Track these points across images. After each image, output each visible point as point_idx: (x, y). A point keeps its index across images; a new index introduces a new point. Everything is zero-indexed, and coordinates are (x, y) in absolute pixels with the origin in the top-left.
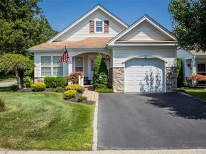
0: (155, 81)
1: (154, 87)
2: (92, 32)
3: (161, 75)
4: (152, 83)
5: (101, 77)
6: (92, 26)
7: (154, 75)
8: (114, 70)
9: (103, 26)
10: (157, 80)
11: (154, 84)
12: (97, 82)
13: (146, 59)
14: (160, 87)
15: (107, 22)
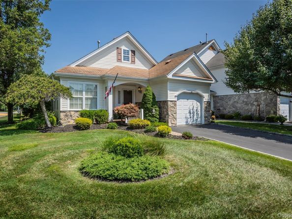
0: (195, 114)
1: (195, 120)
2: (119, 60)
3: (199, 108)
4: (193, 116)
5: (154, 111)
6: (119, 54)
7: (195, 109)
8: (169, 103)
9: (130, 56)
10: (197, 113)
11: (195, 117)
12: (150, 116)
13: (192, 93)
14: (199, 120)
15: (133, 52)
